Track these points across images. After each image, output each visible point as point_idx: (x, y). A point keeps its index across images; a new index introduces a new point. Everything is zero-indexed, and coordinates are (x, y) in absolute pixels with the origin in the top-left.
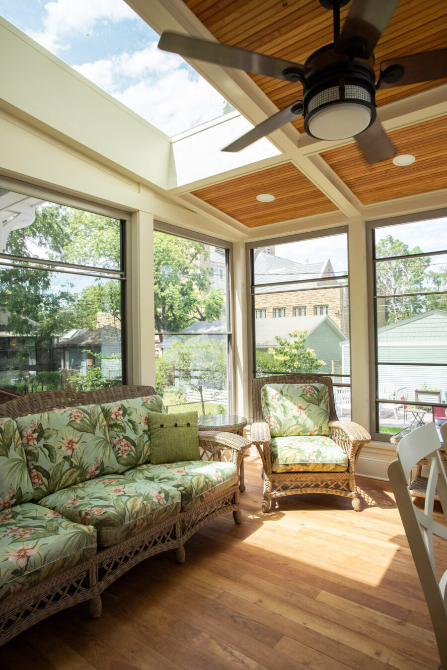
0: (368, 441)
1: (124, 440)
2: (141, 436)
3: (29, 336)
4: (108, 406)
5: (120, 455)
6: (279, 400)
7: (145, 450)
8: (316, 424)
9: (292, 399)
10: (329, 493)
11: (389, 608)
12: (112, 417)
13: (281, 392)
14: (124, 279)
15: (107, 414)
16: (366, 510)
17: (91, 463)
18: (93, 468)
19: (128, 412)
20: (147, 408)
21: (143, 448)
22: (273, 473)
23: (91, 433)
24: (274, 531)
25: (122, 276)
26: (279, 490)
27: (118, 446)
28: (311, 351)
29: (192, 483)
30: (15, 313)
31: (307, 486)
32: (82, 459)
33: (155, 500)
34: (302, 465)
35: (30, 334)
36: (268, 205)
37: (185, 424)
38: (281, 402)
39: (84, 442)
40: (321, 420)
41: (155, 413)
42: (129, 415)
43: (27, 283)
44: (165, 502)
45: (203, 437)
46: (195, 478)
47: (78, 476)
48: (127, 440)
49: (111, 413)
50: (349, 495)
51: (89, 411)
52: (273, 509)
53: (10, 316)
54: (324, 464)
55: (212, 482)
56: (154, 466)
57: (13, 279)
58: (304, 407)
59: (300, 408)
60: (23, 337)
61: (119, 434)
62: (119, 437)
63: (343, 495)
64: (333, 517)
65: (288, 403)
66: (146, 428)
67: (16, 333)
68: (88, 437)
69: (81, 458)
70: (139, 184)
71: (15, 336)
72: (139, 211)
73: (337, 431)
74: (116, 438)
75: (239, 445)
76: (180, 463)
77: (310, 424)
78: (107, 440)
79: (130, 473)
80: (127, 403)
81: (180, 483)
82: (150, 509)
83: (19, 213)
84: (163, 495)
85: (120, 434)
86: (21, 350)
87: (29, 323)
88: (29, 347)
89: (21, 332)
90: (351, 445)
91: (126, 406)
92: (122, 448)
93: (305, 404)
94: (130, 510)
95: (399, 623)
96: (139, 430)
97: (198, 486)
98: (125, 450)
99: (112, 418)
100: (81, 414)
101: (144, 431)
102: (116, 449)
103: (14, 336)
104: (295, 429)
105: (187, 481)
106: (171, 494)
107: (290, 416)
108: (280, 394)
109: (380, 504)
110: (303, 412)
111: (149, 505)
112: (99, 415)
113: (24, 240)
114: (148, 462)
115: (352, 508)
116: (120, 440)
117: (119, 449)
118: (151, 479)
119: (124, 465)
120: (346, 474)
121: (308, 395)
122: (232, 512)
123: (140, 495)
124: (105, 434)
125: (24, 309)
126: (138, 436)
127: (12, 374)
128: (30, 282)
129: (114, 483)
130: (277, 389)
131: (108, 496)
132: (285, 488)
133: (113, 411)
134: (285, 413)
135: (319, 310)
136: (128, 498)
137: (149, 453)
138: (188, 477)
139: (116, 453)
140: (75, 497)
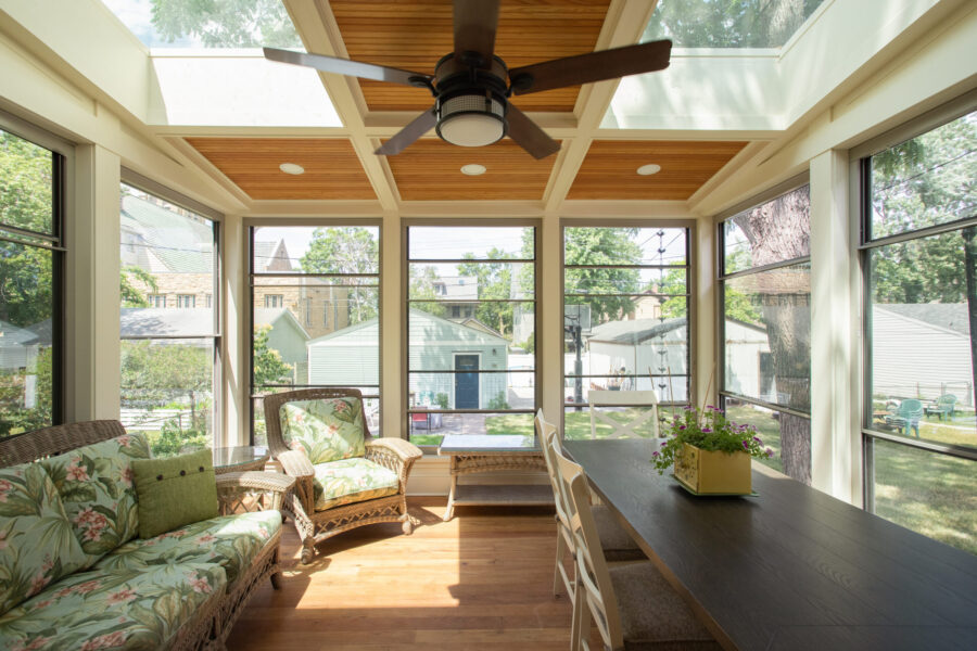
0: (420, 457)
1: (94, 512)
2: (123, 500)
4: (57, 462)
5: (88, 538)
6: (306, 420)
7: (130, 520)
8: (351, 444)
9: (321, 418)
10: (380, 521)
11: (485, 622)
12: (68, 478)
13: (309, 411)
14: (60, 249)
15: (56, 475)
16: (416, 531)
17: (35, 568)
18: (41, 575)
19: (97, 466)
20: (128, 455)
21: (128, 517)
22: (316, 512)
23: (33, 514)
24: (330, 583)
25: (55, 244)
26: (323, 532)
27: (81, 526)
28: (275, 352)
29: (236, 550)
31: (356, 519)
32: (18, 565)
33: (197, 590)
34: (353, 495)
36: (291, 177)
37: (197, 469)
38: (309, 423)
39: (20, 533)
40: (358, 439)
41: (140, 459)
42: (100, 470)
44: (210, 588)
45: (224, 483)
46: (237, 542)
47: (8, 599)
48: (99, 511)
49: (66, 473)
50: (399, 519)
51: (23, 477)
52: (314, 557)
54: (376, 491)
55: (259, 541)
56: (150, 541)
58: (336, 427)
59: (333, 428)
61: (83, 504)
62: (84, 509)
63: (394, 520)
64: (386, 547)
65: (318, 423)
66: (129, 485)
68: (27, 523)
69: (15, 564)
70: (95, 101)
72: (94, 144)
73: (379, 450)
74: (77, 513)
75: (282, 485)
76: (194, 527)
77: (344, 445)
78: (64, 520)
79: (110, 564)
80: (90, 451)
81: (217, 555)
82: (194, 606)
84: (205, 579)
85: (86, 505)
90: (402, 465)
91: (92, 457)
92: (90, 527)
93: (337, 423)
94: (167, 618)
95: (499, 633)
96: (119, 490)
97: (244, 551)
98: (98, 529)
99: (67, 481)
100: (8, 485)
101: (126, 491)
102: (80, 530)
104: (328, 454)
105: (228, 549)
106: (215, 574)
107: (321, 439)
108: (306, 414)
109: (424, 522)
110: (336, 433)
111: (191, 600)
112: (45, 480)
114: (135, 537)
115: (402, 533)
116: (87, 515)
117: (86, 529)
118: (161, 561)
119: (95, 553)
120: (397, 497)
121: (341, 412)
122: (269, 579)
123: (170, 590)
124: (60, 512)
126: (117, 502)
129: (98, 587)
130: (302, 407)
131: (109, 610)
132: (331, 526)
133: (68, 469)
134: (314, 436)
135: (271, 300)
136: (153, 601)
137: (136, 524)
138: (226, 543)
139: (80, 537)
140: (23, 637)
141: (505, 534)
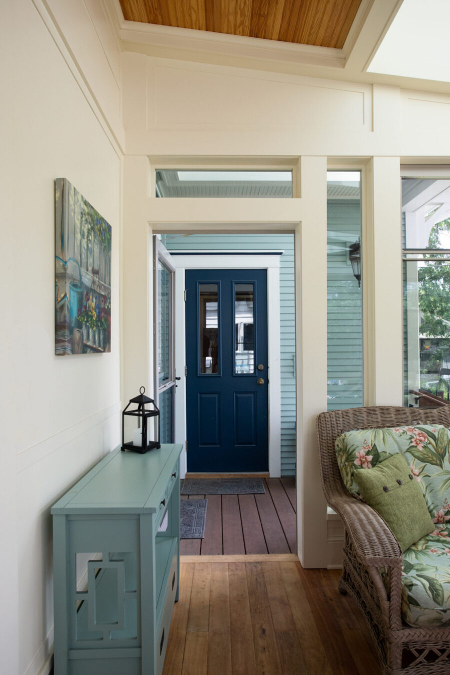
3: (443, 337)
30: (429, 314)
35: (444, 335)
43: (442, 280)
53: (423, 318)
57: (427, 278)
60: (437, 339)
67: (430, 334)
71: (429, 337)
83: (442, 204)
86: (435, 352)
87: (444, 324)
88: (443, 349)
89: (435, 334)
103: (427, 338)
113: (438, 235)
125: (438, 308)
127: (426, 378)
128: (444, 279)
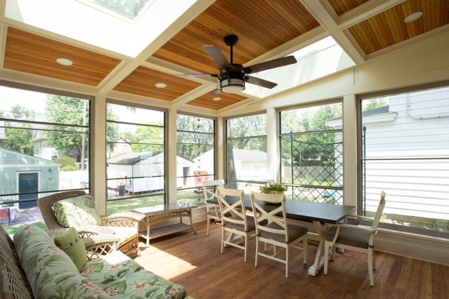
6: (75, 210)
9: (81, 207)
38: (77, 211)
58: (89, 211)
59: (87, 212)
65: (80, 211)
77: (94, 220)
93: (89, 209)
107: (83, 219)
108: (74, 206)
110: (89, 214)
121: (88, 203)
130: (71, 202)
134: (81, 217)
141: (177, 245)
